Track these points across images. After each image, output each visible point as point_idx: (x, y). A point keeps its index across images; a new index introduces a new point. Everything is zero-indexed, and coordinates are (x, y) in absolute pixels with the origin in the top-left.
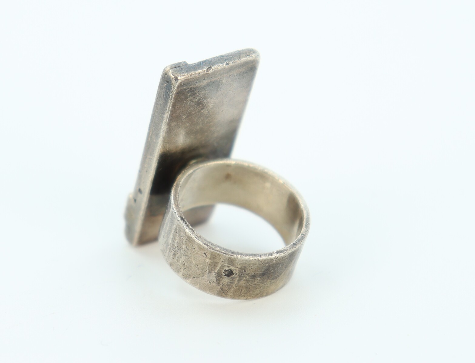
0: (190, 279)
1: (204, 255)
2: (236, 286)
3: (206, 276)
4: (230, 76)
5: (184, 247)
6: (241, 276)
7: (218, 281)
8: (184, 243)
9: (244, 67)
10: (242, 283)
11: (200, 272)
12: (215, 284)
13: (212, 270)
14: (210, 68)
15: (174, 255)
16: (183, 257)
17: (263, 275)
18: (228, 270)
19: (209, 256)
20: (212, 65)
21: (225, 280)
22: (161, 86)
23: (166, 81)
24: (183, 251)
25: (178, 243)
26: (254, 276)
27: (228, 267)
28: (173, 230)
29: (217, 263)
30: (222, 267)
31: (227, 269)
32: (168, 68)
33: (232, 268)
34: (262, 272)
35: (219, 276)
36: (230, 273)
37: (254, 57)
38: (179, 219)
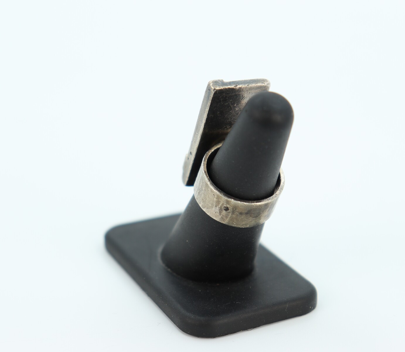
0: (205, 209)
1: (213, 196)
2: (230, 217)
3: (214, 209)
4: (249, 93)
5: (204, 189)
6: (233, 212)
7: (220, 213)
8: (204, 187)
9: (259, 89)
10: (234, 216)
11: (210, 205)
12: (218, 214)
13: (217, 205)
14: (237, 86)
15: (199, 193)
16: (203, 195)
17: (247, 213)
18: (226, 207)
19: (216, 196)
20: (238, 85)
21: (224, 212)
22: (206, 91)
23: (209, 89)
24: (203, 192)
25: (201, 187)
26: (241, 214)
27: (226, 205)
28: (200, 178)
29: (220, 202)
30: (223, 204)
31: (225, 206)
32: (211, 82)
33: (228, 206)
34: (246, 212)
35: (221, 210)
36: (227, 209)
37: (266, 84)
38: (204, 172)
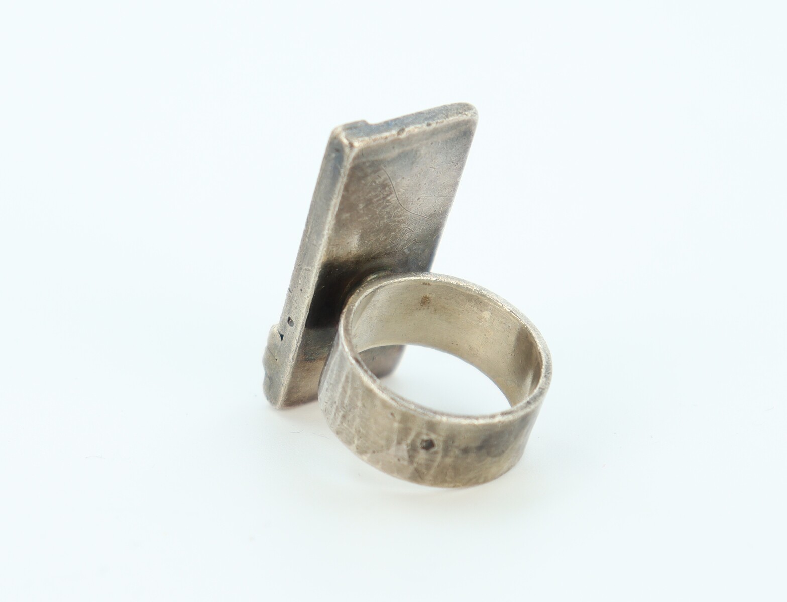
0: (368, 455)
1: (391, 417)
2: (439, 466)
3: (393, 450)
4: (432, 144)
5: (359, 404)
6: (446, 450)
7: (411, 458)
8: (360, 398)
9: (454, 131)
10: (449, 460)
11: (383, 443)
12: (406, 463)
13: (402, 440)
14: (403, 130)
15: (344, 417)
16: (357, 420)
17: (480, 448)
18: (426, 441)
19: (398, 417)
20: (406, 127)
21: (422, 455)
22: (327, 157)
23: (335, 149)
24: (357, 412)
25: (351, 399)
26: (466, 451)
27: (427, 435)
29: (410, 429)
30: (418, 435)
31: (425, 438)
32: (339, 130)
33: (433, 437)
34: (478, 444)
35: (413, 449)
36: (429, 445)
37: (469, 115)
38: (353, 362)
